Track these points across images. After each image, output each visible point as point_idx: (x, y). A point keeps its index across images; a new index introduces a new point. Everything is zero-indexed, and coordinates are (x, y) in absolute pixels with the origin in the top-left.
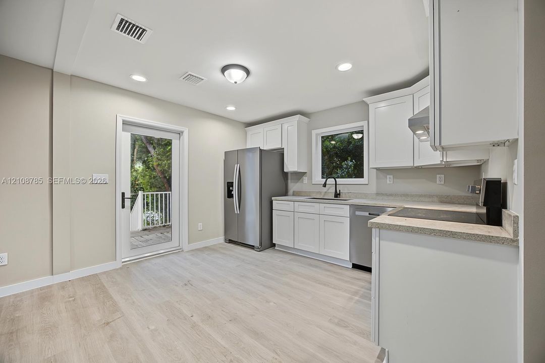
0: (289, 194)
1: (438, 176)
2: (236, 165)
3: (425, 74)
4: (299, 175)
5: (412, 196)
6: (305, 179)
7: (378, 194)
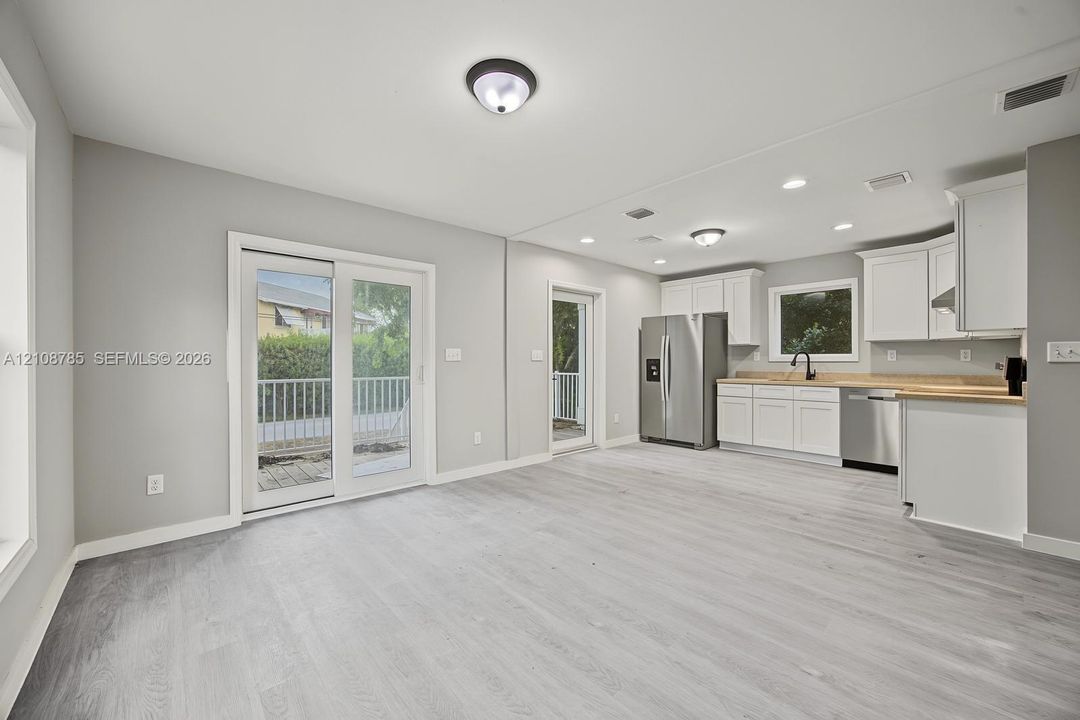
0: (729, 375)
1: (962, 351)
2: (663, 337)
3: (948, 229)
4: (747, 350)
5: (925, 376)
6: (757, 356)
7: (874, 375)
